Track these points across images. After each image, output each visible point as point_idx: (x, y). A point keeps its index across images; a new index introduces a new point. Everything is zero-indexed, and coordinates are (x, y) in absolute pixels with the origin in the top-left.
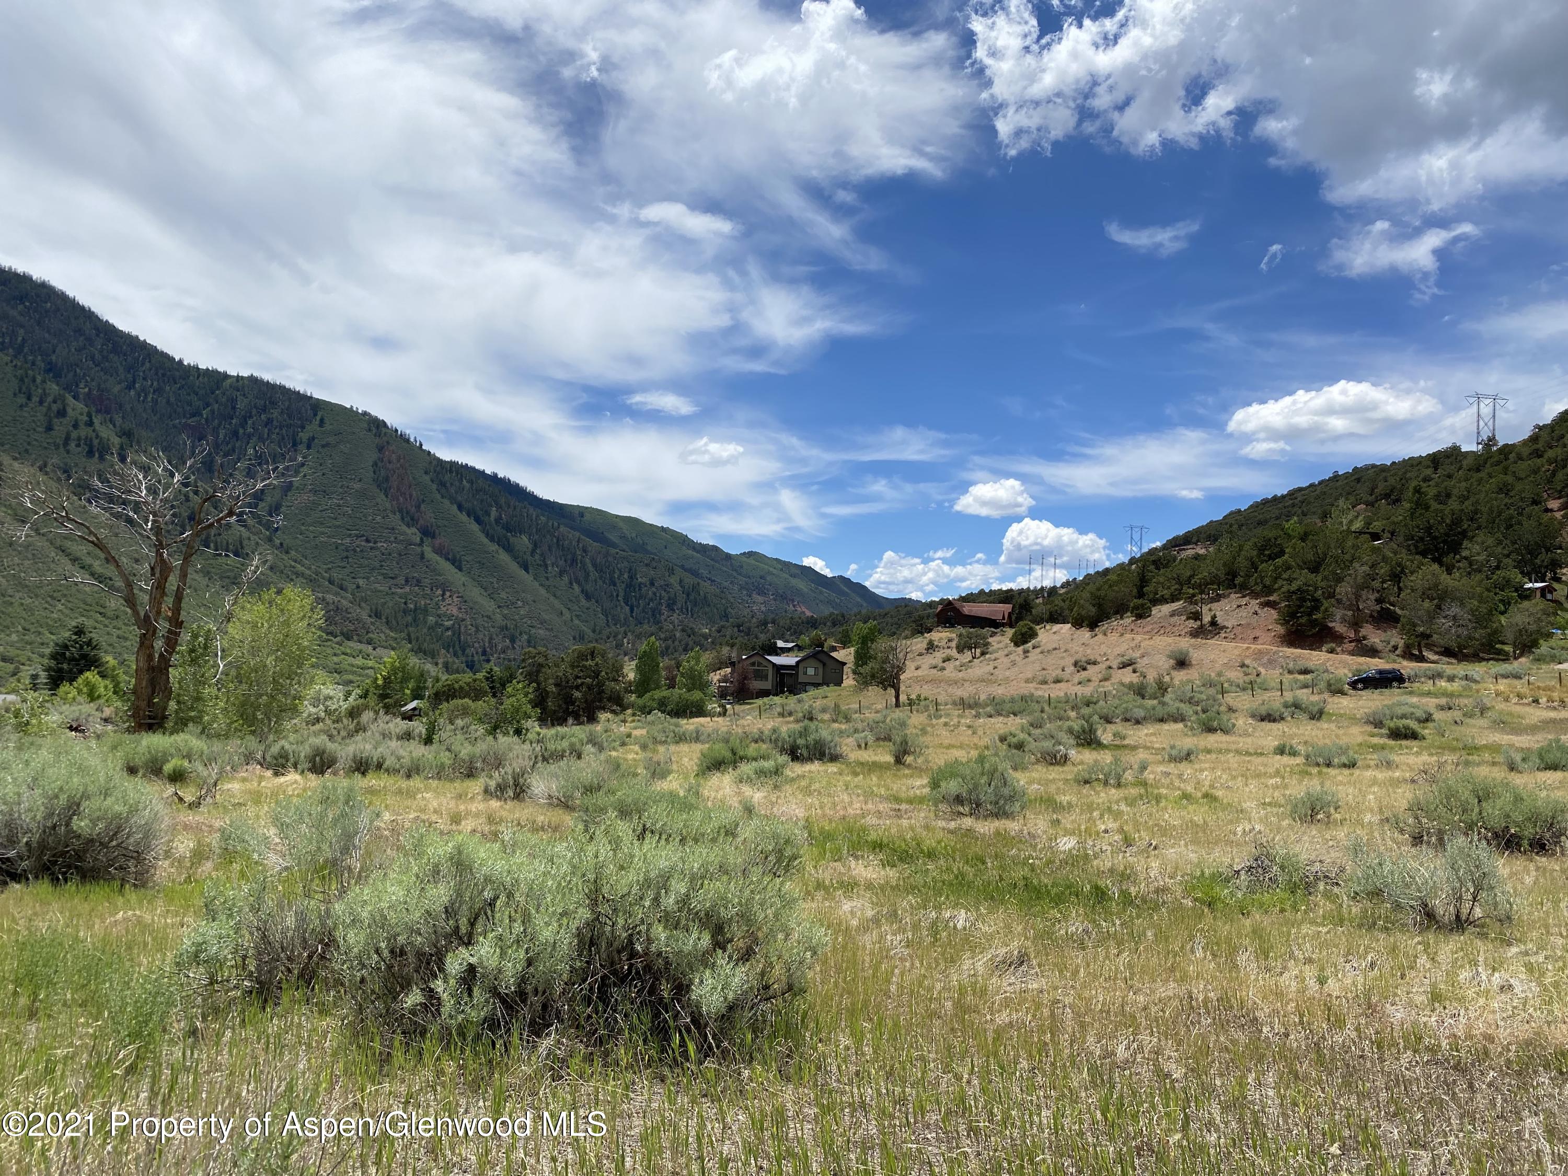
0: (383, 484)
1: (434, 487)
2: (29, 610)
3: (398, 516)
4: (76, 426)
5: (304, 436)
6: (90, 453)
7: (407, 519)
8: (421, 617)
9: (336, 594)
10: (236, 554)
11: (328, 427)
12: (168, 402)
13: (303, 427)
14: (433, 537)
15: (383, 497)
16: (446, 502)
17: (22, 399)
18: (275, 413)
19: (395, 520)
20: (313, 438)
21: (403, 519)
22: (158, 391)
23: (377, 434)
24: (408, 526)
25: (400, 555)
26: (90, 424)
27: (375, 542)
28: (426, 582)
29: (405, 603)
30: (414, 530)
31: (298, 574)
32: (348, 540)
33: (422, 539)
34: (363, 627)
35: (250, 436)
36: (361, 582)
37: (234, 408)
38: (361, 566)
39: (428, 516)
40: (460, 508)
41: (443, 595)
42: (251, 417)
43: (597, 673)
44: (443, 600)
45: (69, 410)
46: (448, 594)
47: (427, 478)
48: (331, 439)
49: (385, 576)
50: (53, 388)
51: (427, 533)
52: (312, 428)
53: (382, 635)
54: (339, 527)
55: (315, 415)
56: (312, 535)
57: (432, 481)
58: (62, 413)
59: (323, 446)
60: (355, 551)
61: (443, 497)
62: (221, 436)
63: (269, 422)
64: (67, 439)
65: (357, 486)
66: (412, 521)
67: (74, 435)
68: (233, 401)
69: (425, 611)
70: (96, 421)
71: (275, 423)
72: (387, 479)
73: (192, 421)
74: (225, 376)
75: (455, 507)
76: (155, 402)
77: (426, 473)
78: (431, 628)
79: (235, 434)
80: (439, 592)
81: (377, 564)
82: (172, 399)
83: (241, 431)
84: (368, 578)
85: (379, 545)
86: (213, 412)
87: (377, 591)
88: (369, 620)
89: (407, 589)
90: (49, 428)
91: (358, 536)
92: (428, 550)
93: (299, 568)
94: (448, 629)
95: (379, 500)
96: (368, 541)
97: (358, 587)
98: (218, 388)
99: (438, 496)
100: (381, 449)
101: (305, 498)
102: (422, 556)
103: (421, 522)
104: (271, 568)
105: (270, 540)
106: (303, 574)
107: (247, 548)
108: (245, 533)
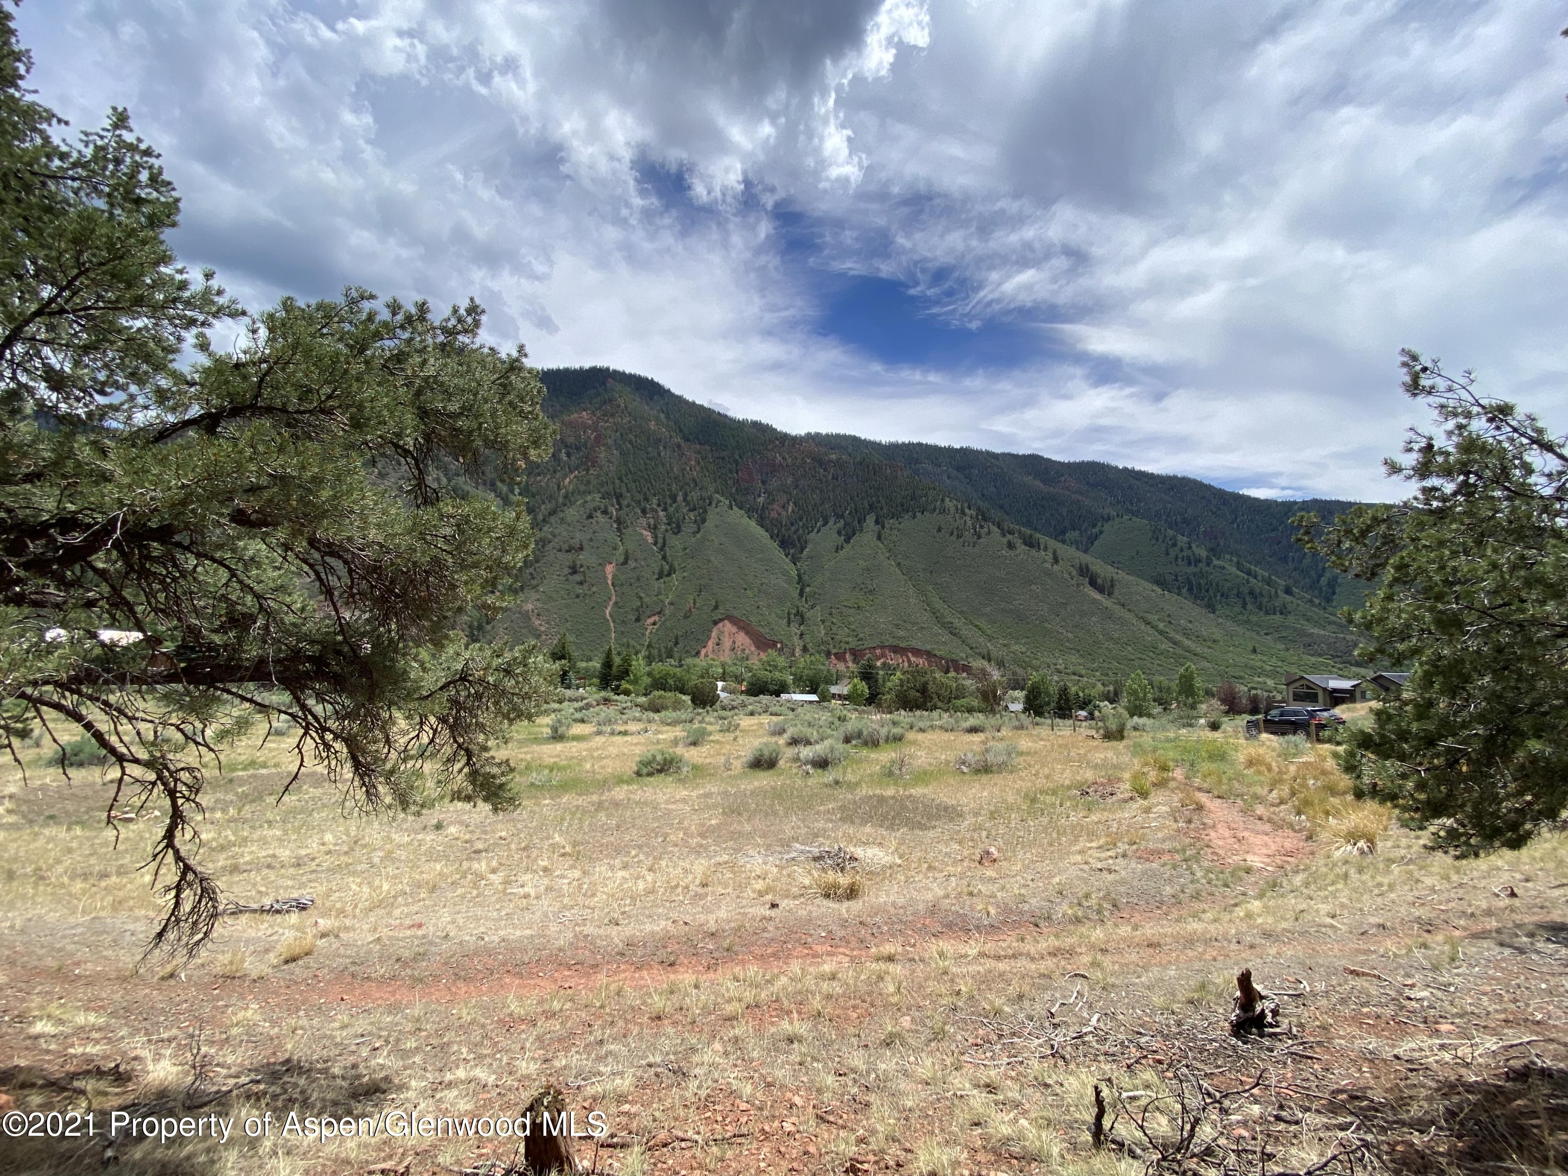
2: (1110, 650)
4: (1182, 550)
6: (1189, 564)
10: (1281, 613)
17: (1154, 541)
26: (1190, 548)
31: (1330, 623)
45: (1179, 544)
50: (1170, 532)
58: (1175, 545)
64: (1177, 558)
67: (1180, 556)
70: (1193, 545)
73: (1272, 535)
74: (1295, 503)
76: (1249, 527)
90: (1167, 554)
93: (1333, 618)
104: (1308, 620)
105: (1311, 601)
106: (1334, 623)
107: (1289, 609)
108: (1288, 598)
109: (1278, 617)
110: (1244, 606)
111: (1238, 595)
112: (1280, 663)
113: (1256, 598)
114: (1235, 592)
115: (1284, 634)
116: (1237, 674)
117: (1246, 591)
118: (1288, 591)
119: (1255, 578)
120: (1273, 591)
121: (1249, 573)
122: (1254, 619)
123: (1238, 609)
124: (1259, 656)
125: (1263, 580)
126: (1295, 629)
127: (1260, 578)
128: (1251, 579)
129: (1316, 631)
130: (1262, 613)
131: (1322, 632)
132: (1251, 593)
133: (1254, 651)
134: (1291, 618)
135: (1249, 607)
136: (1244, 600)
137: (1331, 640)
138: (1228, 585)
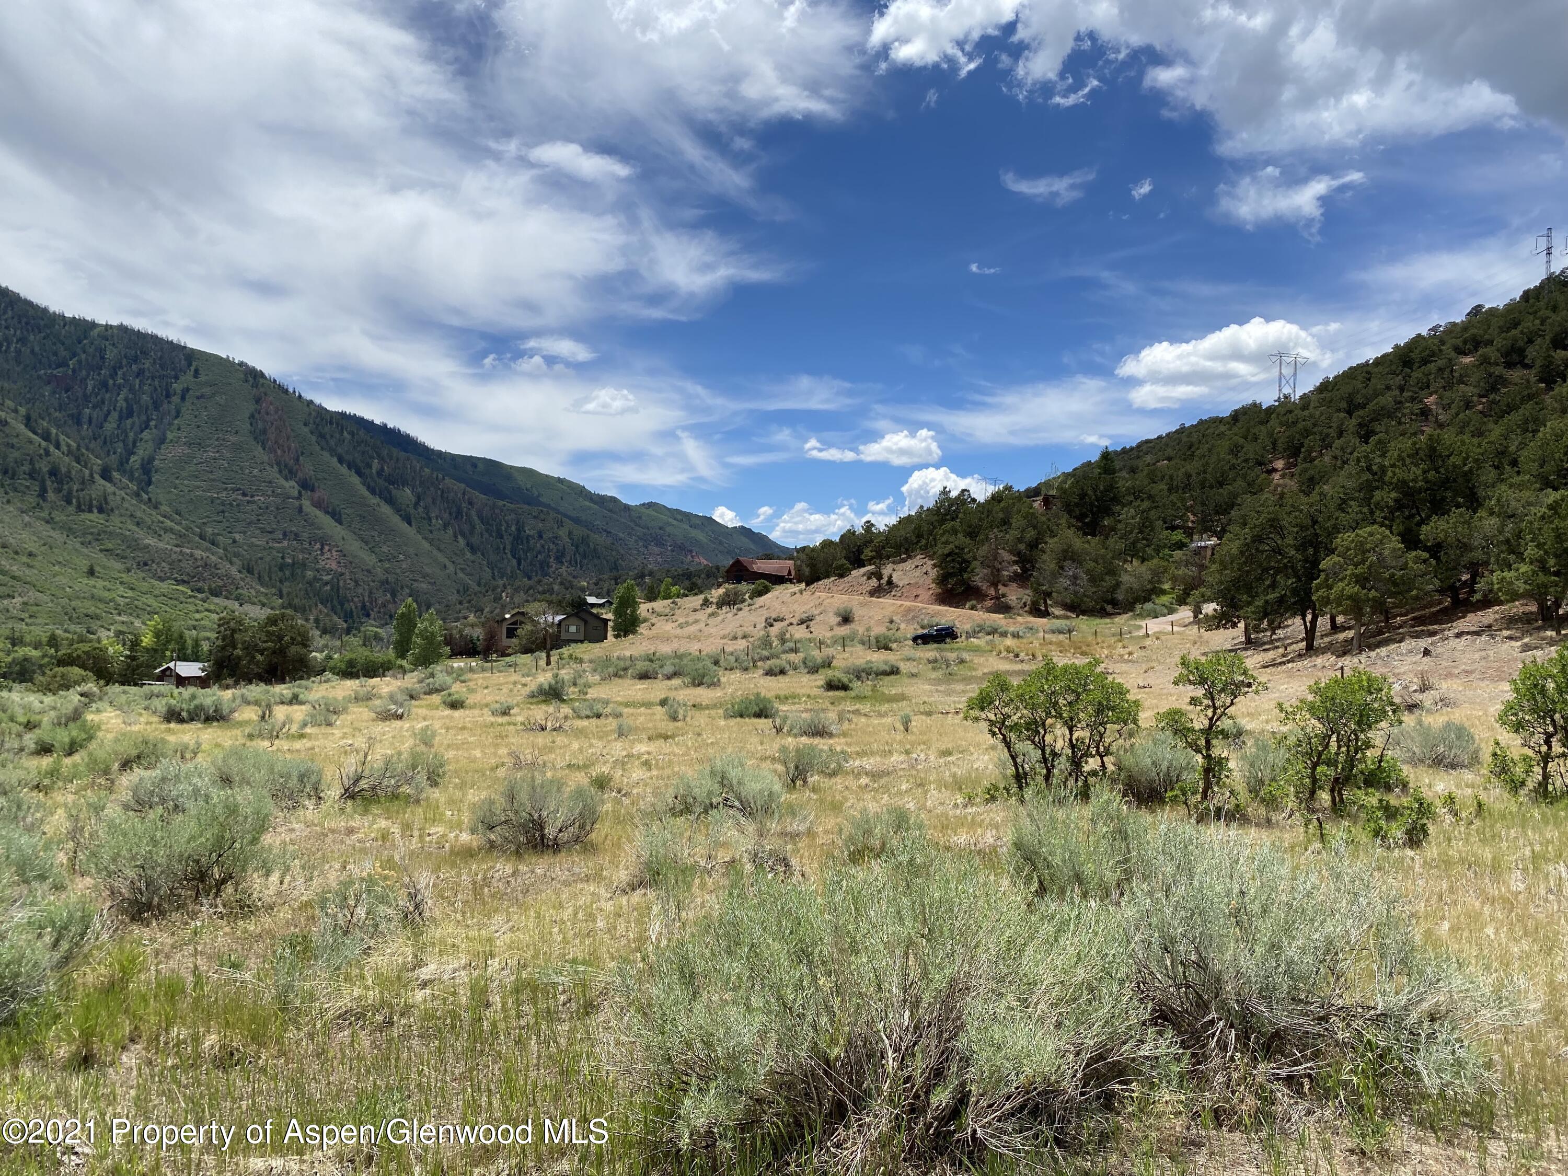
0: (260, 437)
1: (314, 438)
3: (276, 468)
5: (177, 387)
7: (286, 472)
8: (299, 571)
9: (207, 549)
10: (101, 510)
11: (203, 378)
12: (32, 351)
13: (177, 378)
14: (313, 490)
15: (260, 448)
16: (326, 454)
18: (147, 364)
19: (273, 473)
20: (188, 390)
21: (280, 472)
22: (23, 340)
23: (255, 385)
24: (286, 479)
25: (278, 509)
27: (252, 496)
28: (305, 535)
29: (283, 558)
30: (292, 483)
31: (166, 530)
32: (224, 494)
33: (300, 493)
34: (233, 583)
35: (120, 387)
36: (237, 537)
37: (102, 358)
38: (238, 521)
39: (307, 469)
40: (341, 460)
41: (322, 549)
42: (121, 367)
43: (280, 638)
44: (322, 554)
46: (327, 548)
47: (306, 429)
48: (207, 390)
49: (263, 531)
51: (305, 485)
52: (187, 379)
53: (252, 591)
54: (214, 480)
55: (190, 365)
56: (186, 490)
57: (312, 433)
59: (198, 398)
60: (231, 505)
61: (322, 449)
62: (90, 387)
63: (140, 373)
65: (233, 439)
66: (289, 473)
68: (101, 351)
69: (304, 565)
71: (147, 374)
72: (264, 432)
73: (58, 372)
74: (93, 325)
75: (335, 459)
76: (18, 352)
77: (305, 425)
78: (310, 583)
79: (104, 385)
80: (318, 546)
81: (254, 518)
82: (37, 349)
83: (111, 382)
84: (245, 533)
85: (256, 498)
86: (80, 362)
87: (252, 545)
88: (239, 576)
89: (285, 543)
91: (234, 490)
92: (306, 504)
93: (168, 523)
94: (327, 584)
95: (256, 453)
96: (244, 495)
97: (234, 541)
98: (86, 338)
99: (318, 448)
100: (258, 401)
101: (180, 450)
102: (300, 510)
103: (300, 475)
104: (138, 524)
105: (137, 495)
106: (171, 530)
107: (112, 504)
108: (110, 488)
109: (94, 516)
110: (42, 494)
111: (32, 475)
112: (130, 593)
113: (61, 482)
114: (26, 468)
115: (110, 546)
116: (90, 612)
117: (45, 469)
118: (106, 474)
119: (58, 446)
120: (87, 472)
121: (46, 437)
122: (59, 517)
123: (32, 500)
124: (100, 583)
125: (70, 452)
126: (124, 539)
127: (64, 448)
128: (52, 448)
129: (150, 541)
130: (71, 509)
131: (161, 545)
132: (54, 472)
133: (91, 572)
134: (115, 519)
135: (51, 495)
136: (43, 482)
137: (174, 556)
138: (16, 454)
